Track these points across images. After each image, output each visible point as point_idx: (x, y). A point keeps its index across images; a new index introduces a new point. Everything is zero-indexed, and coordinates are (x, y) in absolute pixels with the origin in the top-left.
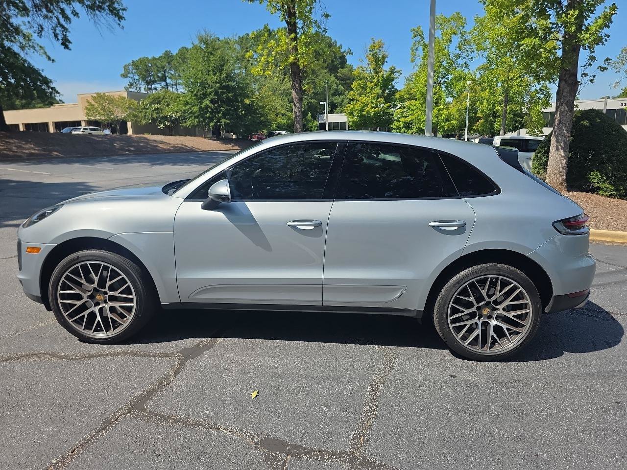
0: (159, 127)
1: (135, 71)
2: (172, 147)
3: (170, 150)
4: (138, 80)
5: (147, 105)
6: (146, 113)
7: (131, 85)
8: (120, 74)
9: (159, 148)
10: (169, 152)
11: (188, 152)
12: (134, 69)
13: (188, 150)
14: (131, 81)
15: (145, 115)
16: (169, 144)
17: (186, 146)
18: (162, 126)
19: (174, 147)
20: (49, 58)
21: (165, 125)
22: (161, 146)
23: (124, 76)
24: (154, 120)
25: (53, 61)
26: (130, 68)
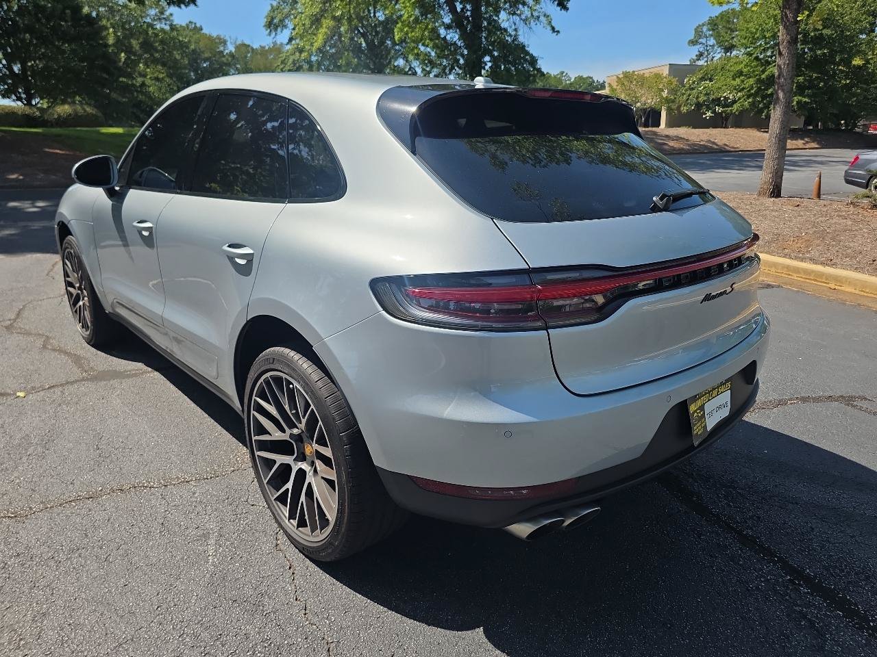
0: (704, 116)
1: (711, 33)
2: (689, 145)
3: (683, 149)
4: (713, 46)
5: (694, 82)
6: (690, 95)
7: (700, 55)
8: (688, 40)
9: (666, 147)
10: (680, 152)
11: (712, 152)
12: (709, 30)
13: (717, 149)
14: (701, 50)
15: (688, 99)
16: (687, 140)
17: (714, 143)
18: (709, 114)
19: (695, 145)
20: (553, 29)
21: (714, 112)
22: (671, 144)
23: (693, 43)
24: (699, 105)
25: (558, 32)
26: (705, 29)
